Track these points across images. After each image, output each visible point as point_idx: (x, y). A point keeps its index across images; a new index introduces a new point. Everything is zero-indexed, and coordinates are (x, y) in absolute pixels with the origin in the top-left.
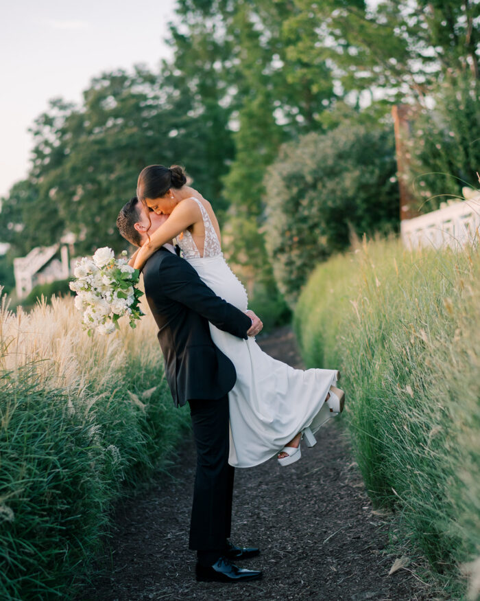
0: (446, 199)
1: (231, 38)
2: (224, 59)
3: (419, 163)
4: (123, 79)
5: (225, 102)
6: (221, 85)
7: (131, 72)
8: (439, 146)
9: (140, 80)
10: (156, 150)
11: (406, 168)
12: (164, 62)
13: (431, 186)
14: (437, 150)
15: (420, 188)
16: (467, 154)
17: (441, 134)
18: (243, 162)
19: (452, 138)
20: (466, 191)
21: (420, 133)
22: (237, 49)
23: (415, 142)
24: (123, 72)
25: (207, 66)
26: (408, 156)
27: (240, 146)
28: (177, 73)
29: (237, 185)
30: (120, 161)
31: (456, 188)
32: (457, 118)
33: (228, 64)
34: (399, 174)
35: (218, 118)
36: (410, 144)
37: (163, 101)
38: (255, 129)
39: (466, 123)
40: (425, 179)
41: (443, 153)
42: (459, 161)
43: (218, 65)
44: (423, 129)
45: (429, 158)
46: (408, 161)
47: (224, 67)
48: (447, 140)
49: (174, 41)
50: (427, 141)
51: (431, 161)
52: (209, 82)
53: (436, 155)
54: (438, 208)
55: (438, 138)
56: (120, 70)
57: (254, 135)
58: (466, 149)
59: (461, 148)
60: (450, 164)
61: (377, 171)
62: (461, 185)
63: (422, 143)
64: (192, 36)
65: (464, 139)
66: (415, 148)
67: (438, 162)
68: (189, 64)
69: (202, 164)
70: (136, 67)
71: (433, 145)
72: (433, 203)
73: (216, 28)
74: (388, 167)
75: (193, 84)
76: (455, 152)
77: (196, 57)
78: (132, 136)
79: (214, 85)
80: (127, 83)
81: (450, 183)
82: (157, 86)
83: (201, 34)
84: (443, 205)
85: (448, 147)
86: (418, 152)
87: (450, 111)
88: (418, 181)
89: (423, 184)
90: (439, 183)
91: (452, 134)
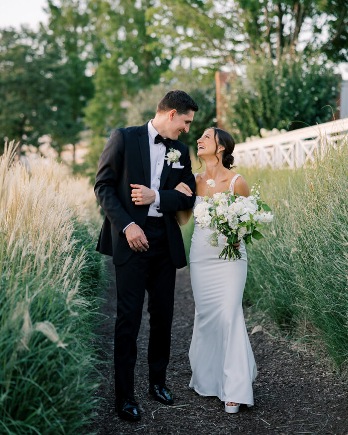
0: (250, 135)
1: (89, 12)
2: (84, 25)
3: (233, 111)
4: (13, 33)
5: (84, 56)
6: (80, 43)
7: (18, 30)
8: (247, 101)
9: (24, 35)
10: (35, 86)
11: (224, 113)
12: (41, 24)
13: (240, 126)
14: (246, 103)
15: (233, 127)
16: (265, 108)
17: (249, 93)
18: (99, 99)
19: (256, 97)
20: (263, 131)
21: (235, 91)
22: (94, 19)
23: (232, 97)
24: (13, 29)
25: (72, 29)
26: (226, 105)
27: (98, 88)
28: (50, 33)
29: (94, 115)
30: (10, 92)
31: (257, 129)
32: (260, 84)
33: (86, 29)
34: (218, 116)
35: (78, 67)
36: (228, 98)
37: (41, 52)
38: (110, 78)
39: (266, 88)
40: (236, 121)
41: (249, 106)
42: (259, 112)
43: (79, 30)
44: (237, 89)
45: (240, 108)
46: (226, 109)
47: (83, 31)
48: (252, 97)
49: (49, 10)
50: (240, 97)
51: (241, 110)
52: (72, 41)
53: (245, 106)
54: (244, 141)
55: (247, 95)
56: (11, 27)
57: (109, 81)
58: (264, 104)
59: (261, 104)
60: (254, 113)
61: (204, 114)
62: (260, 126)
63: (236, 98)
64: (62, 8)
65: (263, 98)
66: (231, 101)
67: (246, 111)
68: (60, 27)
69: (67, 98)
70: (22, 26)
71: (243, 100)
72: (240, 137)
73: (79, 4)
74: (211, 111)
75: (60, 41)
76: (257, 105)
77: (65, 22)
78: (20, 75)
79: (75, 43)
80: (15, 36)
81: (252, 125)
82: (36, 41)
83: (69, 6)
84: (248, 139)
85: (252, 102)
86: (233, 104)
87: (256, 79)
88: (232, 123)
89: (235, 124)
90: (245, 125)
91: (257, 94)
